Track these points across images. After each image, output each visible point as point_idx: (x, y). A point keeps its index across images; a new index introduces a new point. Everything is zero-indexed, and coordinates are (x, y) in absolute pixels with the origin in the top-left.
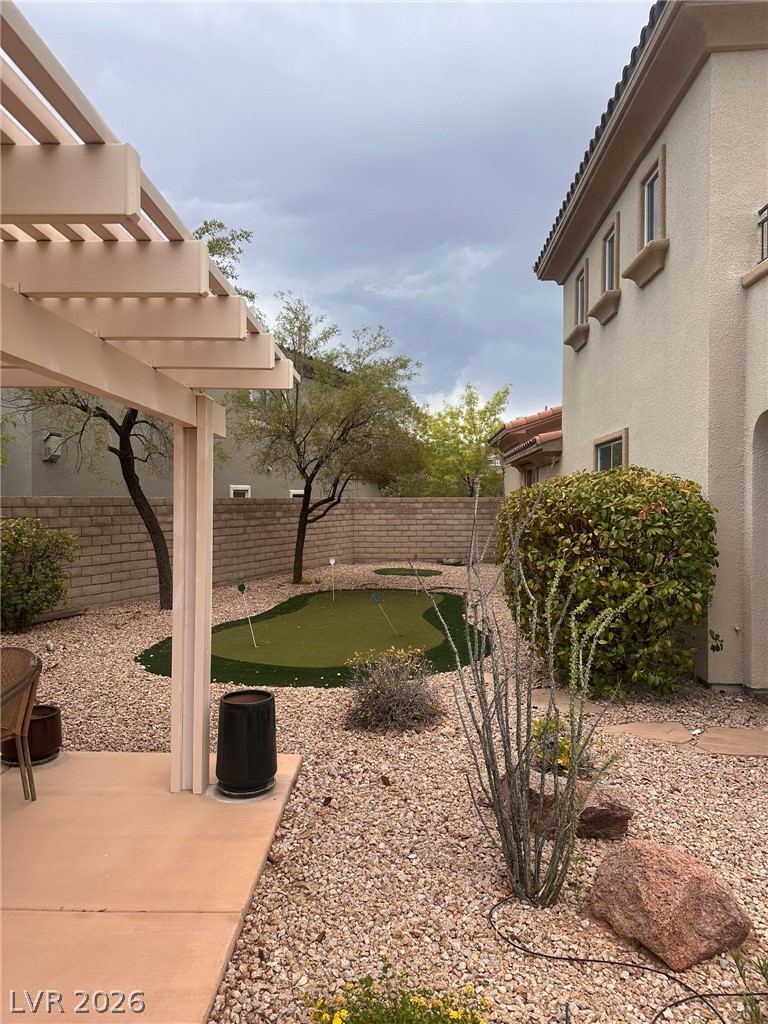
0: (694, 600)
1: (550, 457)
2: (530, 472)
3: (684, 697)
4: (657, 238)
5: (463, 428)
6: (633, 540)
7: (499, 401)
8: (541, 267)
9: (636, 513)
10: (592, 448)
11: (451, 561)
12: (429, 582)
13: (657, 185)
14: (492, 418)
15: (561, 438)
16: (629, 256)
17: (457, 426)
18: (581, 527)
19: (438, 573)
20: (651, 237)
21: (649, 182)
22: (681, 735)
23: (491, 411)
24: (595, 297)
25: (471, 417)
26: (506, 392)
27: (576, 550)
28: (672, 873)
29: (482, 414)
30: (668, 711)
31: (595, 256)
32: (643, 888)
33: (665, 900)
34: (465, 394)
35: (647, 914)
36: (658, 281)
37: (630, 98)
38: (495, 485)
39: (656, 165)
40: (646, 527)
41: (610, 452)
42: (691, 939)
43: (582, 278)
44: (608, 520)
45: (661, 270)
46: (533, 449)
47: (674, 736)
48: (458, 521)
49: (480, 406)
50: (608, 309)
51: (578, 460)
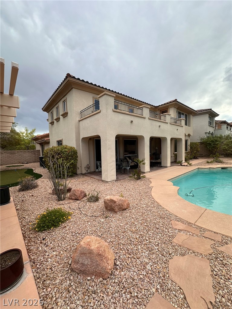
0: (75, 163)
1: (48, 143)
2: (42, 145)
3: (74, 176)
4: (66, 111)
5: (25, 136)
6: (67, 155)
7: (34, 131)
8: (44, 109)
9: (67, 152)
10: (56, 142)
11: (25, 163)
12: (21, 167)
13: (65, 103)
14: (32, 134)
15: (49, 139)
16: (61, 112)
17: (23, 135)
18: (59, 154)
19: (23, 165)
20: (65, 111)
21: (64, 102)
22: (75, 180)
23: (32, 133)
24: (55, 117)
25: (26, 134)
26: (35, 130)
27: (59, 157)
28: (78, 191)
29: (29, 134)
30: (73, 178)
31: (54, 110)
32: (76, 193)
33: (78, 194)
34: (25, 129)
35: (76, 196)
36: (66, 117)
37: (61, 89)
38: (34, 148)
39: (65, 100)
40: (69, 153)
41: (60, 143)
42: (81, 196)
43: (52, 113)
44: (63, 153)
45: (67, 116)
46: (44, 141)
47: (74, 181)
48: (27, 155)
49: (29, 132)
50: (58, 120)
51: (53, 144)
